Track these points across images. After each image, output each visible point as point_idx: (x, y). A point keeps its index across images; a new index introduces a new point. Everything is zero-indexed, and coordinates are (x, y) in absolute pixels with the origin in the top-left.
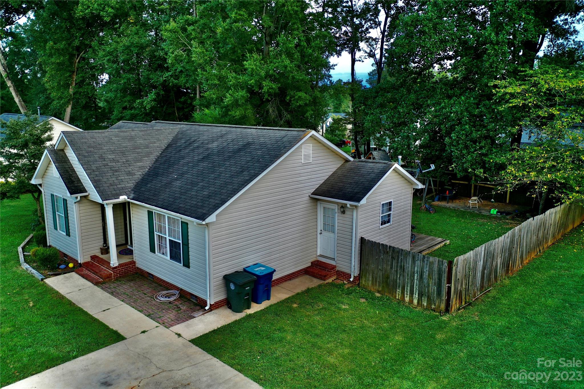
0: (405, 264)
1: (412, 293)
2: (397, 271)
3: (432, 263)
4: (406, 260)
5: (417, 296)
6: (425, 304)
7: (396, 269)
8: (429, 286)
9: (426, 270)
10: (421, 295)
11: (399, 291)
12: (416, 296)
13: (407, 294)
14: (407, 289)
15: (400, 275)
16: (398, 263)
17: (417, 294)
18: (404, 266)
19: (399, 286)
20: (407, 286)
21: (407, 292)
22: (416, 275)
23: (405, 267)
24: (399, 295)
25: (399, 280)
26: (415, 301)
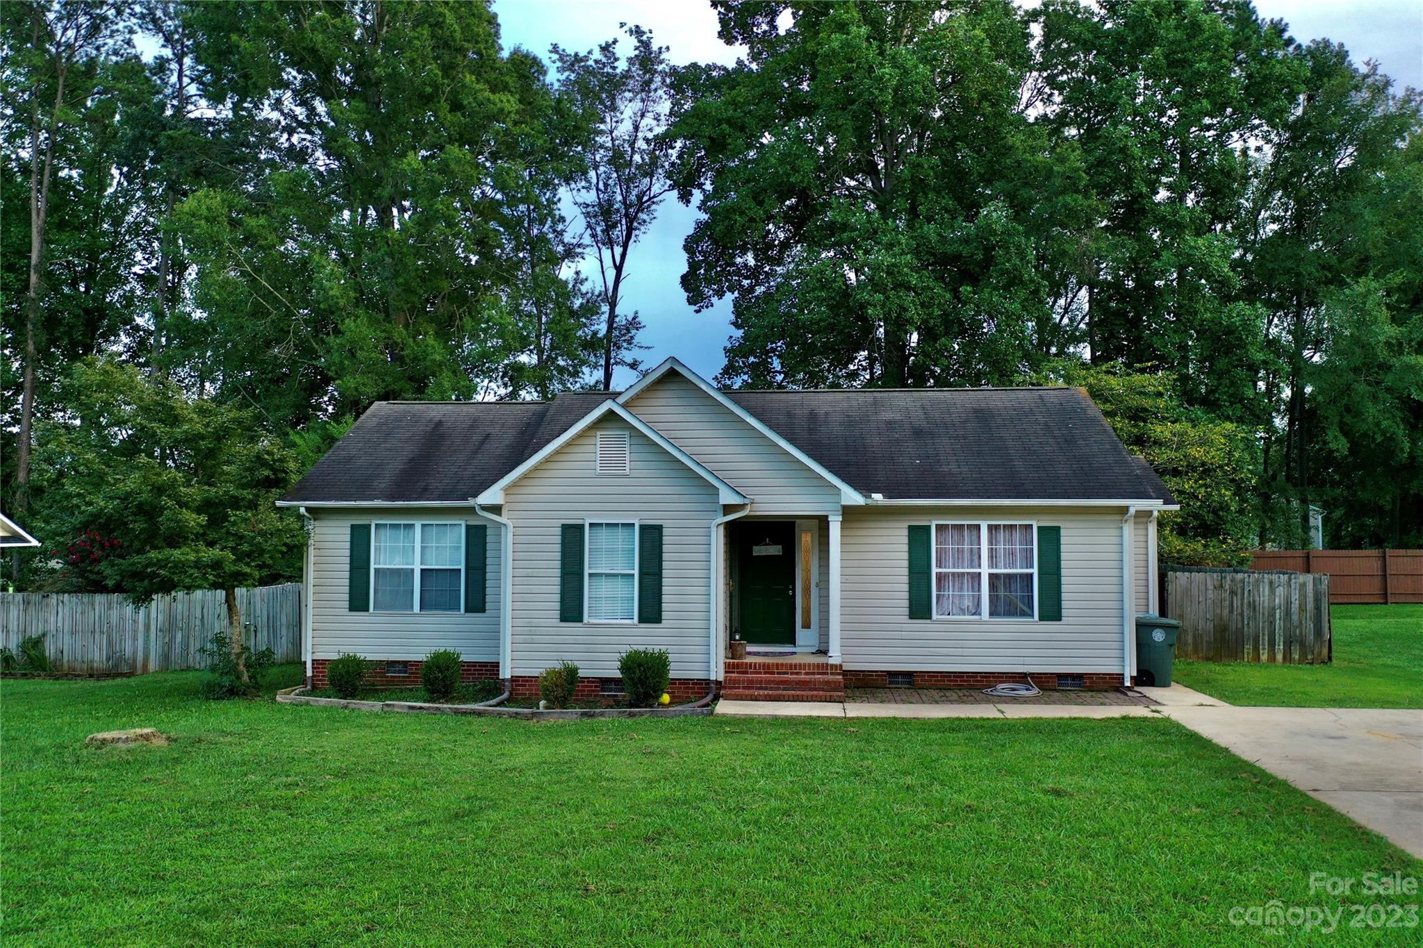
0: (1257, 598)
1: (1272, 644)
2: (1242, 614)
3: (1303, 585)
4: (1259, 591)
5: (1282, 647)
6: (1297, 657)
7: (1239, 611)
8: (1301, 622)
9: (1295, 597)
10: (1288, 644)
11: (1248, 648)
12: (1280, 647)
13: (1264, 649)
14: (1263, 639)
15: (1249, 618)
16: (1243, 599)
17: (1282, 644)
18: (1254, 601)
19: (1249, 639)
20: (1263, 634)
21: (1263, 645)
22: (1278, 611)
23: (1257, 603)
24: (1248, 654)
25: (1249, 628)
26: (1280, 657)
